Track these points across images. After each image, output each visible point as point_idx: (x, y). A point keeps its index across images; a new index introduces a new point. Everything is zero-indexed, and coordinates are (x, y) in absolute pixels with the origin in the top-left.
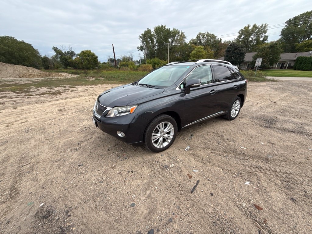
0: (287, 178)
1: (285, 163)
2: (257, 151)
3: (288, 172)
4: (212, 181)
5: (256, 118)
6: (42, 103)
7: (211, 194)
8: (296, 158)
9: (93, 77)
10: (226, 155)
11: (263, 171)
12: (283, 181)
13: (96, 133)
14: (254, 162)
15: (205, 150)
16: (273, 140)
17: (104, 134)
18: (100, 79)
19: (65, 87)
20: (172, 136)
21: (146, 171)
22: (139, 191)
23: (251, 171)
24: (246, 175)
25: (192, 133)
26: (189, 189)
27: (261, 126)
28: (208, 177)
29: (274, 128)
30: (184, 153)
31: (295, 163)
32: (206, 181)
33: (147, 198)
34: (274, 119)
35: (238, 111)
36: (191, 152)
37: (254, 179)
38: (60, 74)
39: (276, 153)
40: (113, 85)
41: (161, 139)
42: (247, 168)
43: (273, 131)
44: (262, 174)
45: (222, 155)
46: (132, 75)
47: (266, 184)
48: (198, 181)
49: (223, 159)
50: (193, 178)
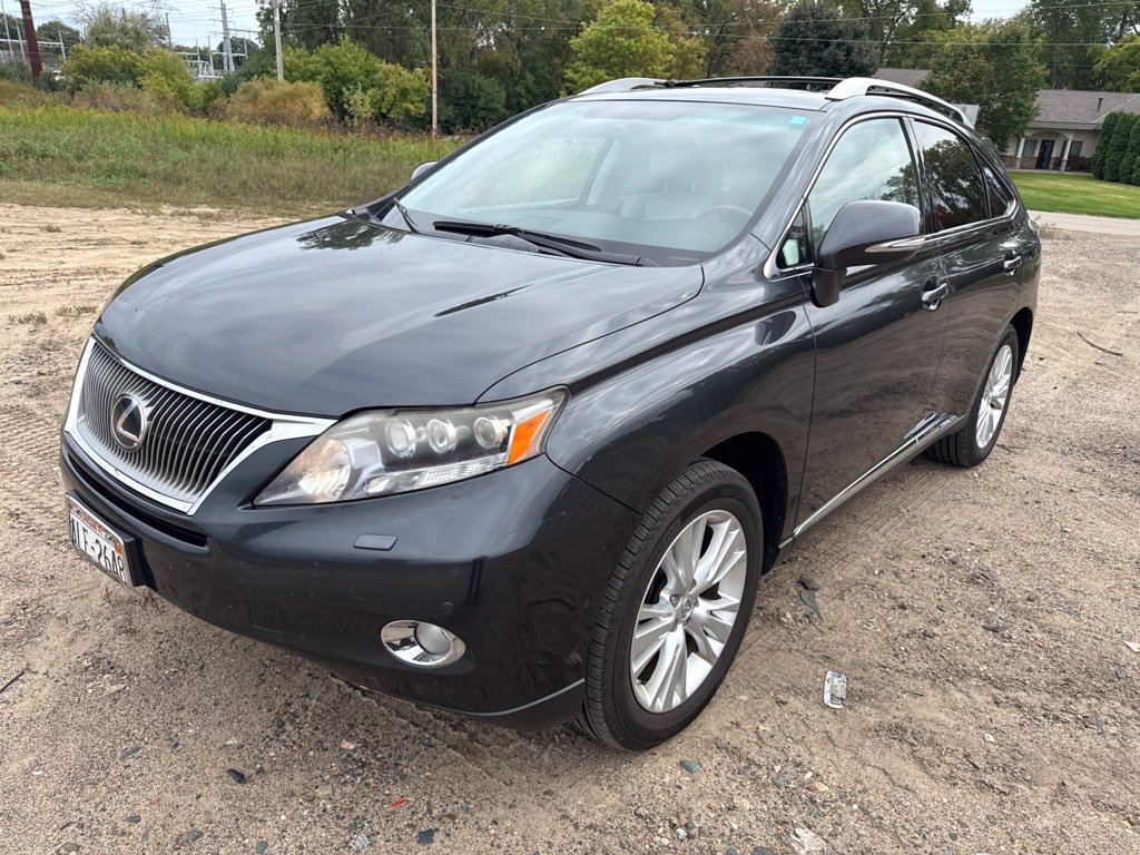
5: (1090, 450)
10: (1082, 709)
13: (52, 627)
17: (133, 632)
20: (730, 609)
25: (798, 569)
30: (833, 729)
40: (52, 211)
41: (675, 641)
45: (1068, 717)
46: (188, 148)
49: (1087, 739)
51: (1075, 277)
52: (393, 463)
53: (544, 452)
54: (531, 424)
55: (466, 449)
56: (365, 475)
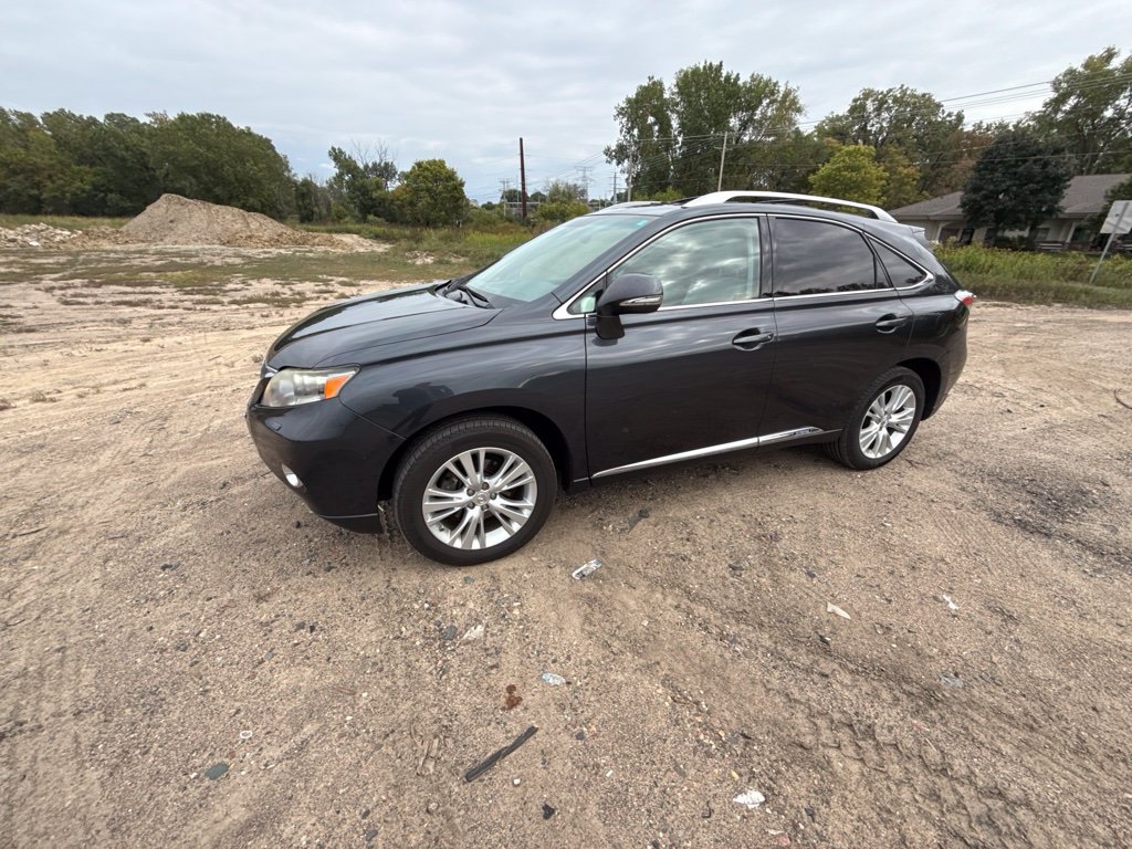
0: (991, 823)
1: (1023, 735)
2: (901, 642)
3: (1014, 793)
4: (591, 743)
5: (995, 477)
6: (228, 329)
7: (546, 808)
8: (1103, 723)
9: (430, 252)
10: (733, 630)
11: (872, 755)
12: (957, 836)
14: (848, 693)
15: (653, 591)
16: (1027, 598)
18: (453, 260)
19: (326, 282)
20: (528, 508)
21: (366, 636)
22: (278, 718)
23: (808, 740)
24: (766, 753)
25: (648, 505)
26: (471, 757)
27: (998, 518)
28: (589, 720)
29: (1066, 536)
30: (560, 588)
31: (1081, 749)
32: (565, 738)
33: (289, 755)
34: (1084, 493)
35: (902, 432)
36: (589, 588)
37: (797, 788)
38: (337, 237)
39: (1002, 672)
41: (474, 514)
42: (800, 719)
43: (1046, 554)
44: (855, 767)
45: (716, 631)
47: (848, 828)
48: (532, 731)
49: (711, 647)
50: (519, 709)
52: (296, 392)
53: (338, 396)
54: (337, 381)
56: (285, 397)
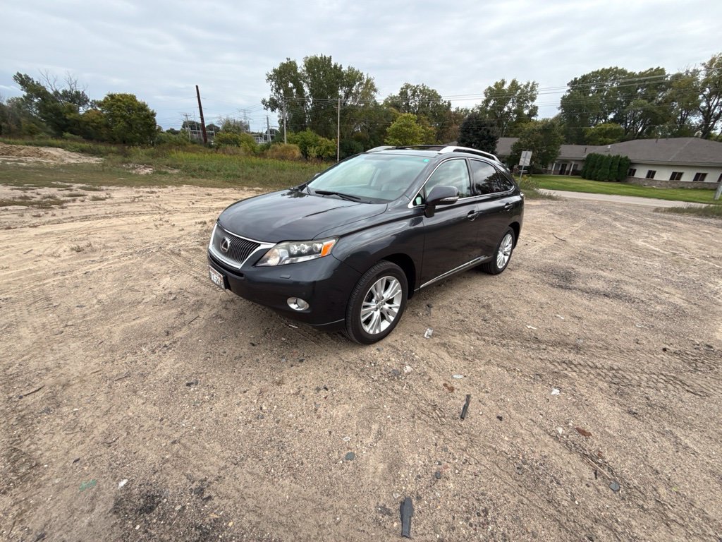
0: (616, 377)
1: (606, 352)
2: (558, 333)
3: (615, 368)
4: (493, 393)
5: (540, 271)
7: (498, 417)
8: (620, 343)
10: (504, 342)
11: (575, 369)
12: (611, 383)
13: (205, 306)
14: (557, 353)
15: (463, 336)
16: (580, 311)
17: (227, 309)
20: (396, 307)
21: (357, 385)
22: (355, 428)
23: (556, 370)
24: (549, 378)
25: (428, 302)
26: (456, 412)
27: (552, 285)
28: (485, 386)
29: (575, 288)
30: (425, 344)
31: (622, 352)
32: (483, 394)
33: (377, 440)
34: (570, 273)
35: (507, 255)
36: (437, 340)
37: (565, 384)
39: (589, 336)
40: (209, 189)
41: (377, 314)
42: (549, 365)
43: (573, 295)
44: (574, 374)
45: (499, 344)
46: (253, 168)
47: (586, 391)
48: (468, 396)
49: (502, 350)
50: (455, 391)
51: (560, 214)
52: (291, 256)
53: (331, 254)
54: (328, 246)
55: (310, 253)
56: (284, 259)
